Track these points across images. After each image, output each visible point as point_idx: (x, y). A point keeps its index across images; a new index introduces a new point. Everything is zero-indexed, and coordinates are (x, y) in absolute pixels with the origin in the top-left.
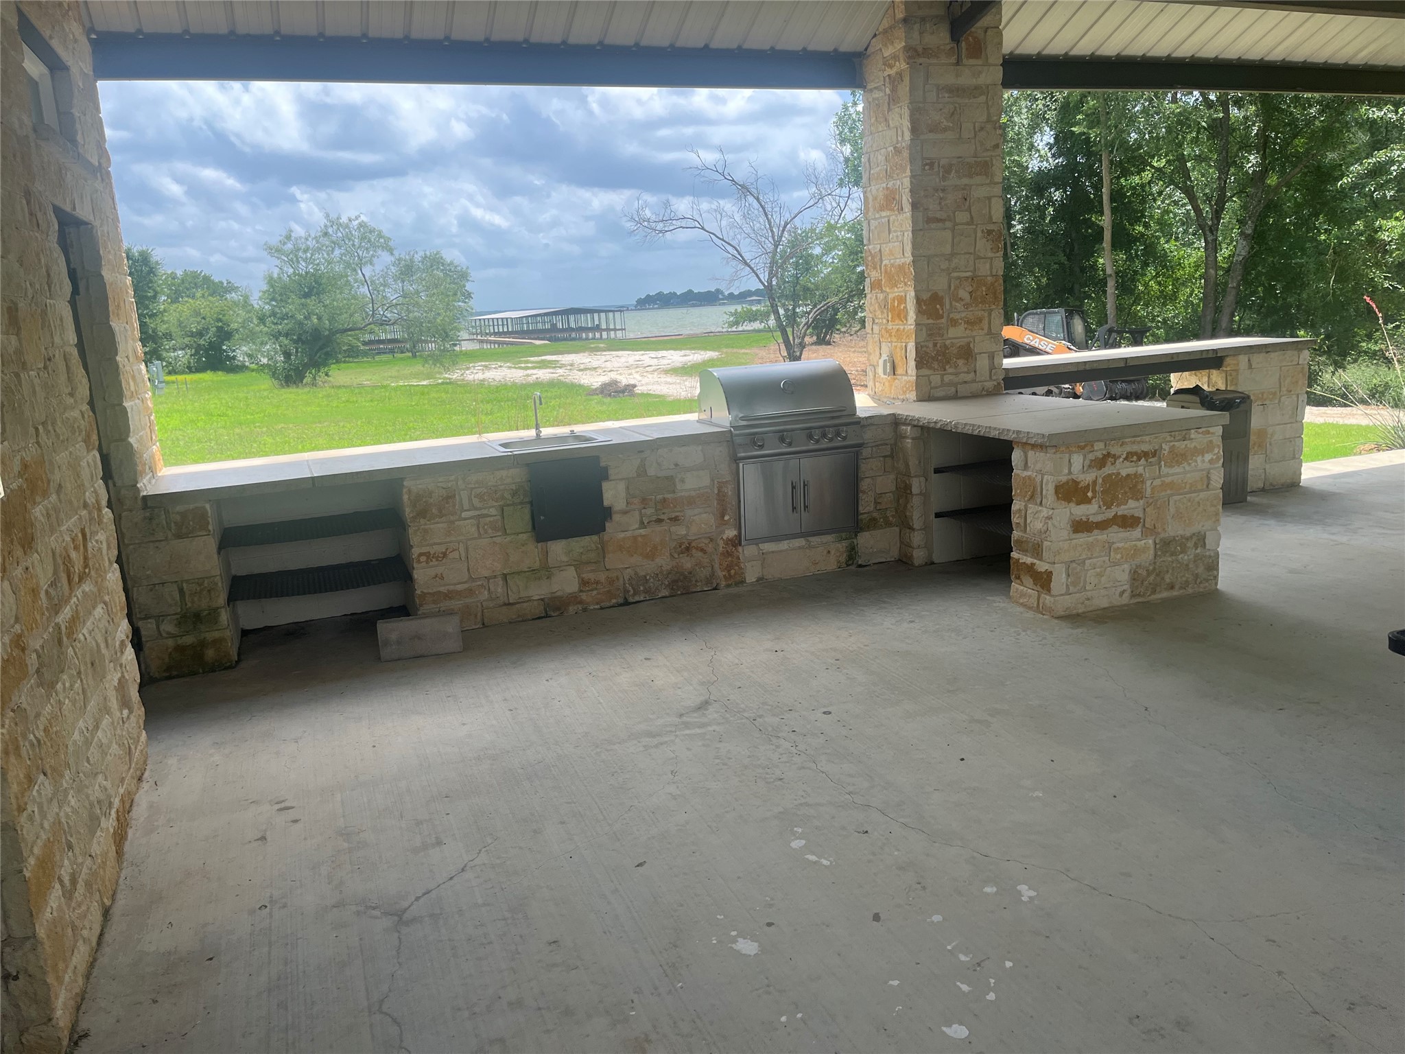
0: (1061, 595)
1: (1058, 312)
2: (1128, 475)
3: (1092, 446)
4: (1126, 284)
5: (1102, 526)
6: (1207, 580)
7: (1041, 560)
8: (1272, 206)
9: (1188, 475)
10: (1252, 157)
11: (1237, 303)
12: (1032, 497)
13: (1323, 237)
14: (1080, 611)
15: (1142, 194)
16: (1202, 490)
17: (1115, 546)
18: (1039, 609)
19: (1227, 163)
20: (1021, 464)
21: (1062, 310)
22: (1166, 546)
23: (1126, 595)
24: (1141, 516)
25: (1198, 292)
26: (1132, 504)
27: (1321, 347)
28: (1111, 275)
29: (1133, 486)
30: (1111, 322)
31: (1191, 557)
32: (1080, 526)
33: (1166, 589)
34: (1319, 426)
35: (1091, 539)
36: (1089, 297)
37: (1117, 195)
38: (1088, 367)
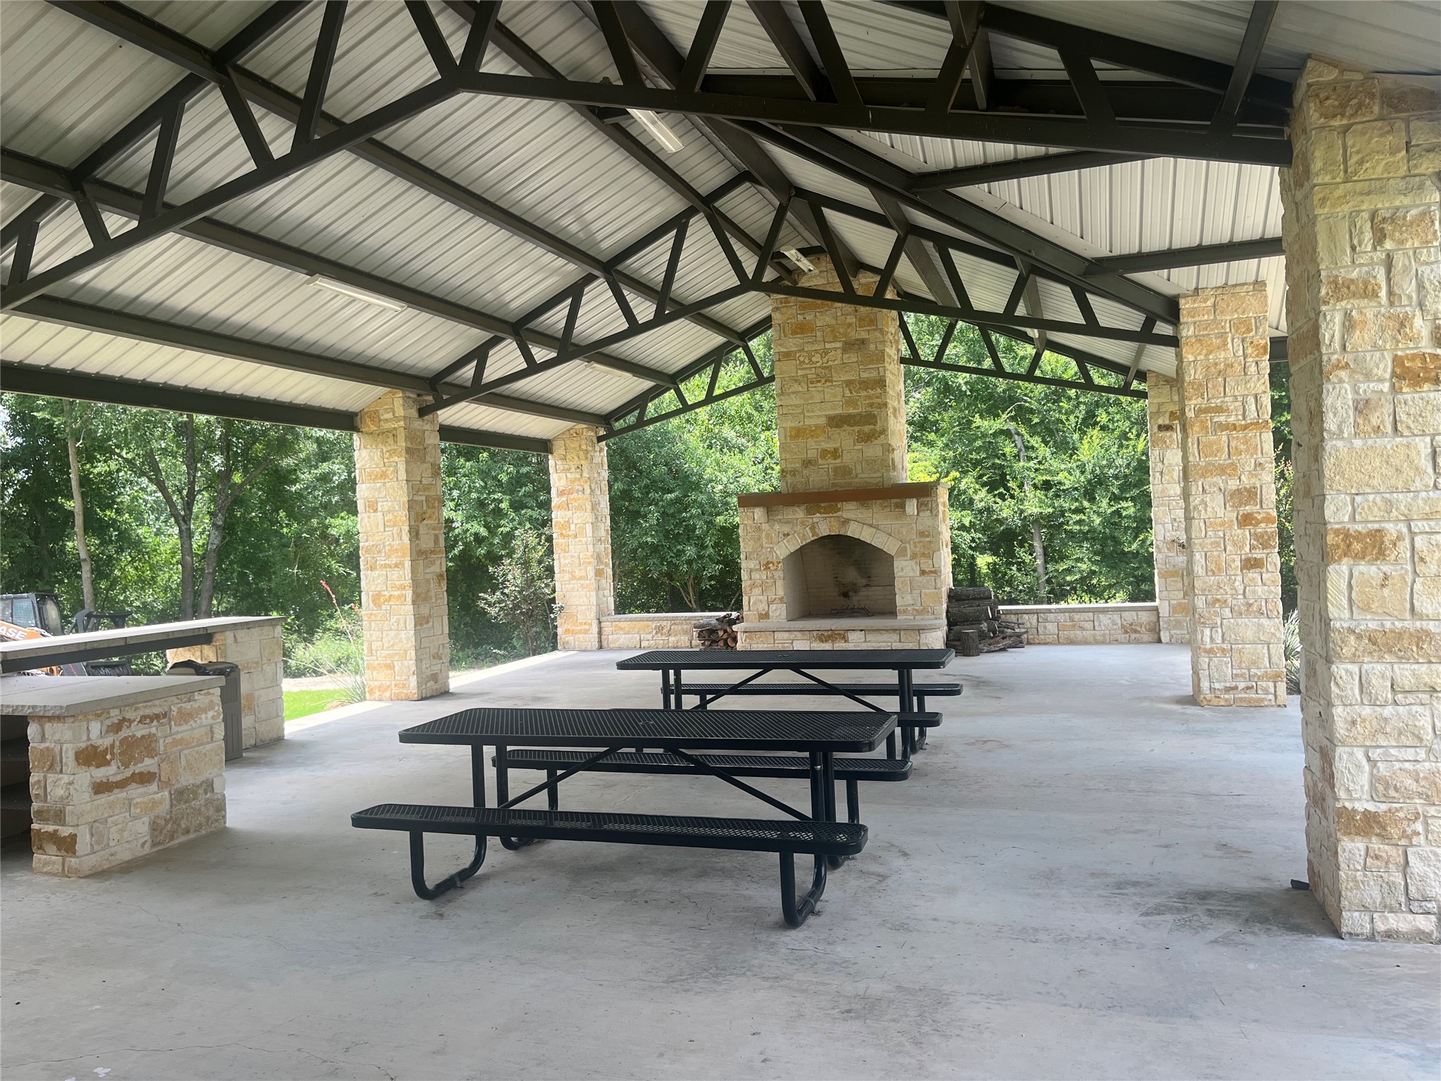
0: (85, 857)
1: (28, 597)
2: (143, 736)
3: (108, 713)
4: (102, 568)
5: (122, 784)
6: (217, 821)
7: (64, 824)
8: (239, 501)
9: (195, 731)
10: (217, 458)
11: (214, 587)
12: (51, 766)
13: (285, 530)
14: (105, 867)
15: (111, 482)
16: (208, 743)
17: (134, 801)
18: (65, 873)
19: (192, 460)
20: (39, 737)
21: (32, 595)
22: (180, 795)
23: (148, 845)
24: (156, 771)
25: (176, 578)
26: (148, 761)
27: (292, 627)
28: (85, 560)
29: (147, 745)
30: (89, 607)
31: (202, 802)
32: (101, 788)
33: (183, 834)
34: (296, 693)
35: (112, 798)
36: (61, 582)
37: (85, 480)
38: (88, 647)
